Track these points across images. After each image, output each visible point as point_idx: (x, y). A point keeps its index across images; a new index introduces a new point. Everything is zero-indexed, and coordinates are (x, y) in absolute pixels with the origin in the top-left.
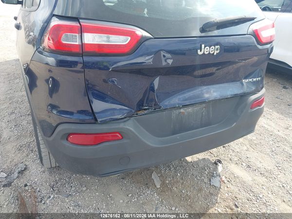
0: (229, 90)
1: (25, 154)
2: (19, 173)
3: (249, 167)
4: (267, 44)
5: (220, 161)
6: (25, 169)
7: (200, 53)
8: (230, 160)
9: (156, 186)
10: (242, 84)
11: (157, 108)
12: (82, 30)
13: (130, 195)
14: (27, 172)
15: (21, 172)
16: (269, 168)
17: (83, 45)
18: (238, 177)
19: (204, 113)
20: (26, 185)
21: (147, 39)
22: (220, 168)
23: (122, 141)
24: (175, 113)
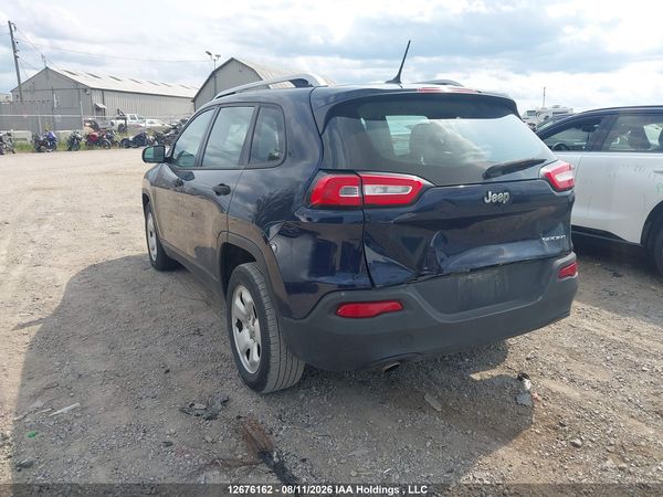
0: (527, 251)
3: (572, 381)
4: (565, 190)
5: (526, 376)
6: (228, 399)
7: (487, 201)
8: (542, 375)
9: (435, 410)
10: (542, 242)
11: (439, 273)
12: (362, 182)
13: (400, 421)
16: (605, 380)
17: (363, 196)
18: (557, 393)
21: (429, 188)
22: (528, 384)
23: (401, 313)
24: (462, 279)
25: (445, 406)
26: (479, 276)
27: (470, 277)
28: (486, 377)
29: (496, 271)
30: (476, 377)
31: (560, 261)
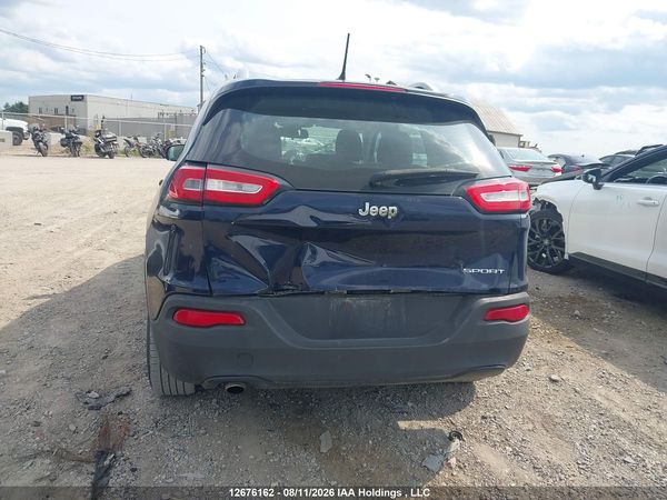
1: (135, 377)
2: (118, 397)
3: (516, 454)
5: (459, 436)
6: (128, 394)
7: (361, 212)
8: (485, 439)
9: (319, 449)
12: (205, 176)
13: (270, 453)
14: (129, 399)
15: (121, 397)
17: (205, 192)
18: (482, 464)
19: (389, 313)
20: (120, 413)
21: (285, 189)
22: (455, 445)
23: (242, 328)
24: (335, 302)
25: (335, 450)
26: (363, 301)
27: (347, 300)
28: (416, 428)
29: (387, 299)
30: (403, 425)
31: (487, 300)
